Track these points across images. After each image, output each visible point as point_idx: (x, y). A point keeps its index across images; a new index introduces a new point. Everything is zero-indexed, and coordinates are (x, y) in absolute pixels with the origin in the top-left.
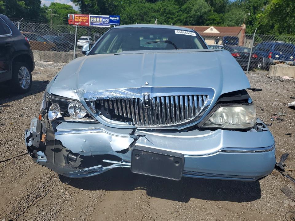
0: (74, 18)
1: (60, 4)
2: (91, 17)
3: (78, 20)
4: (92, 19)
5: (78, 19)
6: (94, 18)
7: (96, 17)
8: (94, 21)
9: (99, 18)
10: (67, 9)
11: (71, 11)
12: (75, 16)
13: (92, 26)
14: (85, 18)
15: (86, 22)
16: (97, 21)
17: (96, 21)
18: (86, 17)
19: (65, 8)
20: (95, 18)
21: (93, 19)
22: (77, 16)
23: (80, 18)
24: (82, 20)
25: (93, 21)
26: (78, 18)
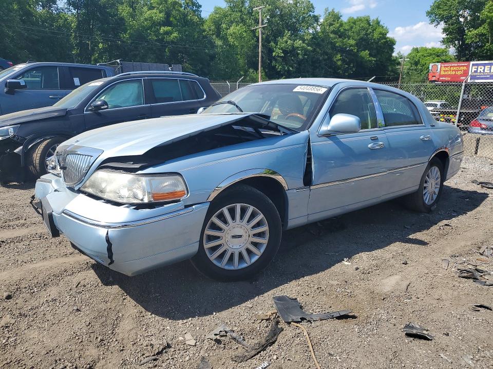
0: (439, 70)
1: (426, 50)
2: (473, 65)
3: (446, 73)
4: (474, 70)
5: (447, 71)
6: (479, 67)
7: (484, 65)
8: (479, 71)
9: (489, 67)
10: (438, 56)
11: (444, 58)
12: (441, 66)
13: (472, 81)
14: (462, 68)
15: (461, 75)
16: (486, 71)
17: (482, 71)
18: (463, 66)
19: (434, 54)
20: (483, 67)
21: (477, 69)
22: (445, 67)
23: (452, 68)
24: (454, 73)
25: (476, 72)
26: (447, 69)
